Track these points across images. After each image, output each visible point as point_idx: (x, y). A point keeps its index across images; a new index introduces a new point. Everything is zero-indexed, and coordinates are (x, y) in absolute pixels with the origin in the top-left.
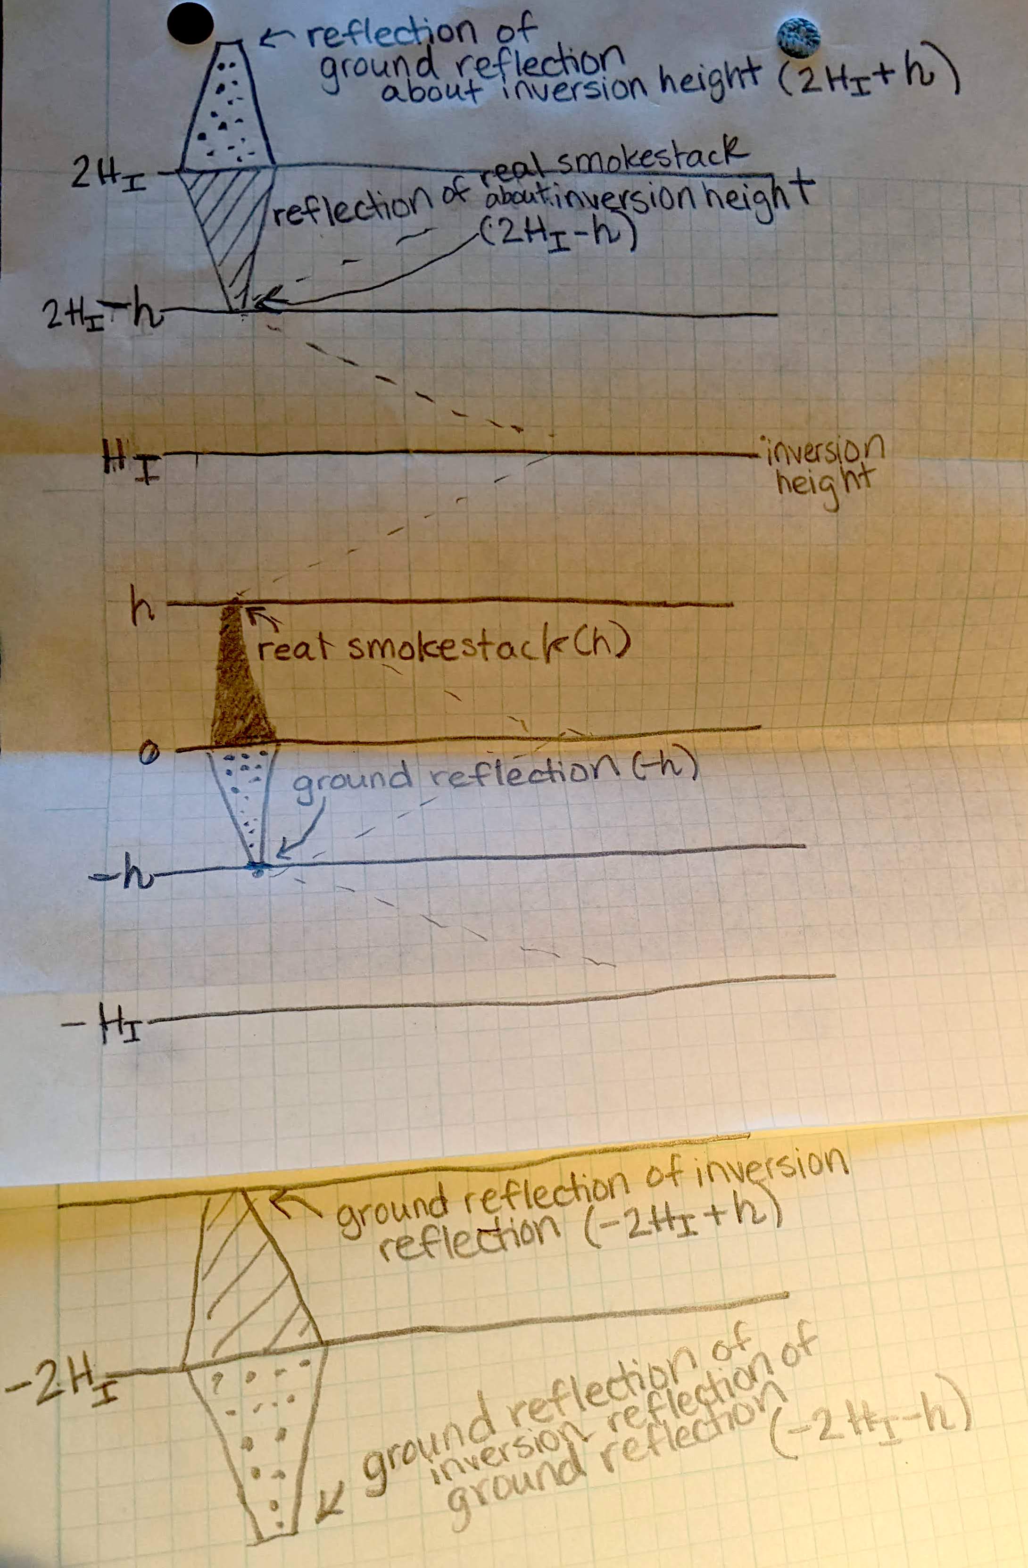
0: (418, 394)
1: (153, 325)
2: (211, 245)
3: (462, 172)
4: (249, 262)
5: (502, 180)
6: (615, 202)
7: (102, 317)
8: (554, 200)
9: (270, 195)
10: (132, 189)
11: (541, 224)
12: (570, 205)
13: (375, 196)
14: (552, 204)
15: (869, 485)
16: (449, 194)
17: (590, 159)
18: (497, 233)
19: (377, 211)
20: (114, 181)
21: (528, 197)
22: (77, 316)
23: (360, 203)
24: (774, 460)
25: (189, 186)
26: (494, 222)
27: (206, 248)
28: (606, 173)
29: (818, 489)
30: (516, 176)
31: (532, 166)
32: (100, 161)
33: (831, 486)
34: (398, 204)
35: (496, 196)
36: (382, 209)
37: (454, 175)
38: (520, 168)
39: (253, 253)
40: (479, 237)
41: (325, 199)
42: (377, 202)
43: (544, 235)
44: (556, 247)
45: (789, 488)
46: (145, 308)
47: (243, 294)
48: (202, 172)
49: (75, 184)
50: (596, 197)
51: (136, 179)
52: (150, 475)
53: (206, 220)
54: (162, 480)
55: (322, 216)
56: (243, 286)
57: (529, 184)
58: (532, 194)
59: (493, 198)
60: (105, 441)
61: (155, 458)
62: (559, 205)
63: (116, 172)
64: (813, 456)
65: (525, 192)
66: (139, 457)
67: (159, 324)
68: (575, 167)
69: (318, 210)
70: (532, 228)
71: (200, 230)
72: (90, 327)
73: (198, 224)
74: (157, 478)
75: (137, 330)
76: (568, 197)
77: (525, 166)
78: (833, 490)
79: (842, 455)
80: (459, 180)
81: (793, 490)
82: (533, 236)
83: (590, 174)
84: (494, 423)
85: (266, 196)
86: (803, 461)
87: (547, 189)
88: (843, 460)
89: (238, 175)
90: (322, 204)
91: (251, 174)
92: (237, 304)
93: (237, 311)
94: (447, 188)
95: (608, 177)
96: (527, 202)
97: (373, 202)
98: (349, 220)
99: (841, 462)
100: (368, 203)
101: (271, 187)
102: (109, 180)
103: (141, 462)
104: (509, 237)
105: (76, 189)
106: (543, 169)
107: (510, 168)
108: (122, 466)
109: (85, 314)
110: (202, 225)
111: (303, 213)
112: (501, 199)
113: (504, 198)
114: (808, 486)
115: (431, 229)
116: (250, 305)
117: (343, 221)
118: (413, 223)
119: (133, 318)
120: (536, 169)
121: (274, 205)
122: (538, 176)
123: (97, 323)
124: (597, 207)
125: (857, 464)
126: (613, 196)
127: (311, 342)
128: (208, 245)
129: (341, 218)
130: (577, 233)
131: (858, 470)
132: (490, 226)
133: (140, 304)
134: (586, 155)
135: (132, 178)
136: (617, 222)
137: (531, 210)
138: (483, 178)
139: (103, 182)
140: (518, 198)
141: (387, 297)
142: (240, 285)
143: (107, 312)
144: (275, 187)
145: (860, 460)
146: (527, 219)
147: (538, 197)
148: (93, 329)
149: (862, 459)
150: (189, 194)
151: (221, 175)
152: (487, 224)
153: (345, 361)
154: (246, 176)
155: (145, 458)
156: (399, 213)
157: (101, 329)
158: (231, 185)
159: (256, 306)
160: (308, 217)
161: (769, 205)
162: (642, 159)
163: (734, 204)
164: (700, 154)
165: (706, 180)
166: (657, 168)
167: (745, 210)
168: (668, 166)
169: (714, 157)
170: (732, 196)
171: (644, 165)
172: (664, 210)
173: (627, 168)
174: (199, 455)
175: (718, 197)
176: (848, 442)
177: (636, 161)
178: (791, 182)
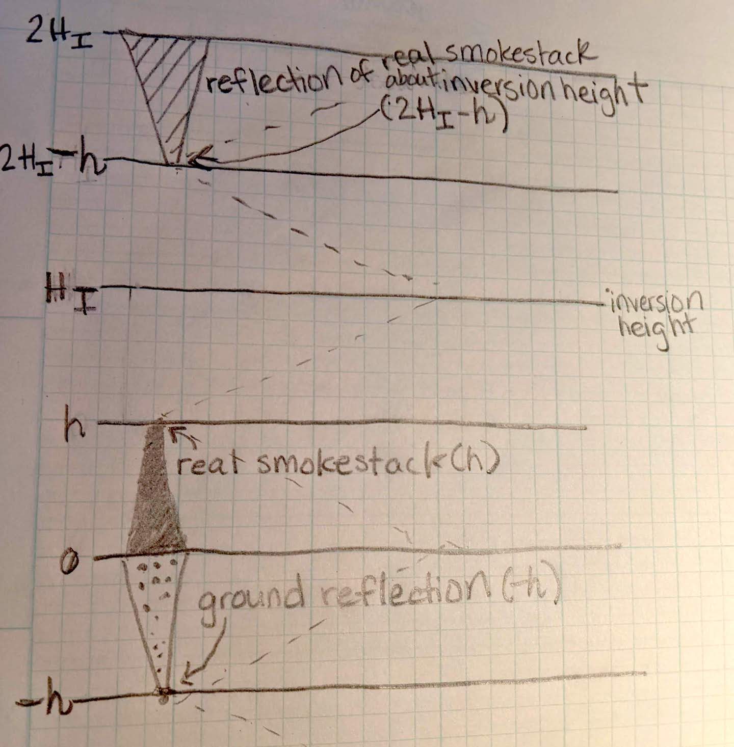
0: (326, 246)
1: (97, 173)
2: (150, 103)
3: (368, 55)
4: (184, 121)
5: (399, 64)
6: (491, 88)
7: (51, 163)
8: (442, 85)
9: (204, 63)
10: (80, 46)
11: (431, 105)
12: (455, 89)
13: (293, 70)
14: (440, 87)
15: (691, 331)
16: (356, 75)
17: (472, 50)
18: (394, 110)
19: (295, 84)
20: (64, 38)
21: (421, 80)
22: (29, 161)
23: (281, 77)
24: (616, 308)
25: (131, 47)
26: (392, 99)
27: (146, 105)
28: (485, 62)
29: (651, 333)
30: (411, 61)
31: (424, 54)
32: (53, 20)
33: (662, 331)
34: (313, 80)
35: (394, 78)
36: (300, 83)
37: (361, 58)
38: (414, 55)
39: (188, 114)
40: (380, 113)
41: (251, 71)
42: (296, 76)
43: (433, 113)
44: (442, 125)
45: (629, 331)
46: (90, 157)
47: (178, 150)
48: (144, 36)
49: (30, 40)
50: (476, 83)
51: (83, 37)
52: (87, 305)
53: (146, 80)
54: (99, 310)
55: (249, 86)
56: (178, 144)
57: (421, 69)
58: (424, 78)
59: (392, 79)
60: (48, 274)
61: (93, 290)
62: (446, 89)
63: (66, 30)
64: (647, 306)
65: (418, 75)
66: (78, 289)
67: (103, 171)
68: (460, 57)
69: (245, 81)
70: (423, 107)
71: (140, 88)
72: (41, 172)
73: (139, 84)
74: (94, 308)
75: (83, 176)
76: (453, 82)
77: (419, 53)
78: (664, 335)
79: (670, 305)
80: (364, 62)
81: (632, 332)
82: (424, 114)
83: (472, 63)
84: (389, 273)
85: (201, 64)
86: (639, 309)
87: (436, 74)
88: (671, 310)
89: (176, 42)
90: (248, 76)
91: (186, 43)
92: (172, 158)
93: (172, 165)
94: (354, 70)
95: (487, 67)
96: (419, 85)
97: (292, 77)
98: (272, 91)
99: (669, 312)
100: (288, 77)
101: (205, 57)
102: (59, 37)
103: (80, 294)
104: (405, 114)
105: (31, 43)
106: (433, 56)
107: (407, 54)
108: (62, 297)
109: (37, 160)
110: (142, 85)
111: (232, 83)
112: (398, 80)
113: (401, 80)
114: (643, 330)
115: (340, 103)
116: (184, 160)
117: (266, 92)
118: (326, 97)
119: (79, 166)
120: (427, 55)
121: (208, 73)
122: (429, 64)
123: (47, 168)
124: (477, 92)
125: (682, 313)
126: (490, 83)
127: (237, 196)
128: (148, 103)
129: (265, 89)
130: (460, 114)
131: (683, 319)
132: (389, 103)
133: (86, 152)
134: (469, 47)
135: (80, 36)
136: (493, 107)
137: (424, 92)
138: (384, 62)
139: (54, 39)
140: (413, 80)
141: (302, 161)
142: (175, 142)
143: (56, 158)
144: (208, 57)
145: (684, 311)
146: (420, 100)
147: (428, 80)
148: (43, 174)
150: (131, 54)
151: (160, 40)
152: (386, 102)
153: (265, 214)
154: (182, 45)
155: (83, 290)
156: (313, 87)
157: (51, 174)
158: (169, 51)
159: (189, 163)
160: (236, 86)
161: (612, 101)
162: (514, 54)
163: (585, 98)
164: (559, 54)
165: (564, 76)
166: (525, 63)
167: (594, 104)
168: (534, 62)
169: (570, 58)
170: (584, 91)
171: (515, 60)
172: (531, 99)
173: (502, 60)
174: (132, 289)
175: (573, 91)
176: (674, 297)
177: (509, 55)
178: (629, 84)
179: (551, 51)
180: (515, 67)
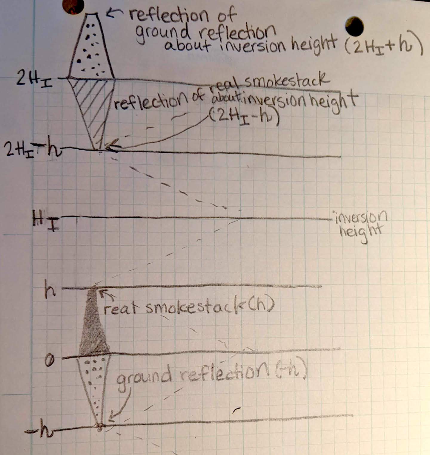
0: (181, 192)
1: (57, 156)
2: (84, 117)
3: (202, 86)
4: (103, 126)
5: (219, 89)
6: (270, 102)
7: (32, 151)
8: (243, 100)
9: (112, 93)
10: (46, 86)
11: (237, 112)
12: (250, 102)
13: (161, 96)
14: (242, 102)
15: (380, 233)
16: (196, 97)
17: (259, 81)
18: (216, 116)
19: (162, 103)
20: (37, 82)
21: (231, 98)
22: (21, 150)
23: (154, 99)
24: (338, 221)
25: (73, 86)
26: (216, 110)
27: (82, 118)
28: (267, 87)
29: (358, 234)
30: (226, 88)
31: (233, 83)
32: (30, 72)
33: (364, 233)
34: (172, 101)
35: (217, 98)
36: (165, 103)
37: (198, 87)
38: (228, 84)
39: (105, 122)
40: (209, 118)
41: (138, 97)
42: (162, 99)
43: (238, 117)
44: (243, 123)
45: (345, 234)
46: (53, 147)
47: (100, 142)
48: (80, 79)
49: (18, 83)
50: (261, 99)
51: (47, 81)
52: (55, 227)
53: (82, 104)
54: (60, 230)
55: (137, 105)
56: (100, 138)
57: (231, 92)
58: (233, 97)
59: (215, 98)
60: (34, 211)
61: (57, 219)
62: (245, 103)
63: (38, 77)
64: (356, 219)
65: (229, 95)
66: (49, 218)
67: (60, 155)
68: (253, 84)
69: (135, 102)
70: (232, 113)
71: (78, 108)
72: (27, 156)
73: (78, 106)
74: (58, 228)
75: (50, 157)
76: (249, 99)
77: (230, 83)
78: (365, 235)
79: (369, 219)
80: (200, 89)
81: (347, 234)
82: (233, 117)
83: (259, 88)
84: (214, 205)
85: (111, 94)
86: (351, 221)
87: (240, 94)
88: (369, 221)
89: (97, 82)
90: (137, 100)
91: (103, 82)
92: (97, 147)
93: (97, 150)
94: (194, 94)
95: (267, 90)
96: (230, 101)
97: (161, 99)
98: (150, 107)
99: (368, 223)
100: (158, 99)
101: (113, 90)
102: (34, 81)
103: (50, 221)
104: (222, 118)
105: (19, 85)
106: (238, 84)
107: (223, 84)
108: (41, 223)
109: (25, 150)
110: (80, 107)
111: (128, 104)
112: (219, 99)
113: (220, 99)
114: (354, 233)
115: (187, 113)
116: (103, 147)
117: (147, 108)
118: (179, 110)
119: (47, 152)
120: (235, 84)
121: (115, 99)
122: (236, 89)
123: (31, 154)
124: (262, 104)
125: (375, 223)
126: (269, 99)
127: (132, 166)
128: (83, 117)
129: (146, 107)
130: (253, 116)
131: (375, 226)
132: (214, 112)
133: (51, 145)
134: (258, 79)
135: (45, 81)
136: (271, 112)
137: (233, 105)
138: (211, 89)
139: (32, 83)
140: (227, 99)
141: (167, 146)
142: (98, 138)
143: (35, 148)
144: (115, 90)
145: (376, 222)
146: (231, 109)
147: (235, 98)
148: (29, 157)
149: (377, 221)
150: (73, 90)
151: (89, 81)
152: (212, 112)
153: (147, 175)
154: (101, 83)
155: (52, 219)
156: (172, 104)
157: (33, 157)
158: (93, 87)
159: (106, 149)
160: (130, 106)
161: (338, 106)
162: (283, 81)
163: (323, 104)
164: (308, 80)
165: (311, 93)
166: (289, 86)
167: (327, 108)
168: (294, 85)
169: (314, 82)
170: (322, 101)
171: (284, 85)
172: (292, 106)
173: (276, 85)
174: (78, 218)
175: (316, 101)
176: (371, 214)
177: (280, 82)
178: (348, 96)
179: (304, 78)
180: (284, 89)
